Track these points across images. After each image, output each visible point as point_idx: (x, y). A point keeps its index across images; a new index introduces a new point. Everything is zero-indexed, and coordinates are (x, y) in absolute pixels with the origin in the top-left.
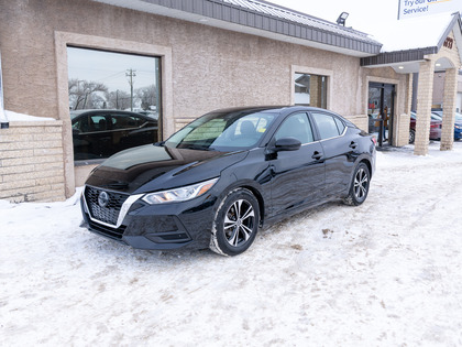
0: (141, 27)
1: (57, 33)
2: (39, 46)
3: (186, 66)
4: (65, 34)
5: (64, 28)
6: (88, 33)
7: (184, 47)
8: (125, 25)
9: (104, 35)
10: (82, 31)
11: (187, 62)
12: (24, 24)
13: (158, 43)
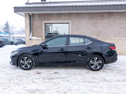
0: (63, 17)
1: (43, 21)
2: (39, 24)
3: (77, 25)
4: (44, 21)
5: (44, 20)
6: (49, 20)
7: (76, 20)
8: (59, 17)
9: (53, 20)
10: (48, 20)
11: (77, 24)
12: (37, 21)
13: (68, 20)
